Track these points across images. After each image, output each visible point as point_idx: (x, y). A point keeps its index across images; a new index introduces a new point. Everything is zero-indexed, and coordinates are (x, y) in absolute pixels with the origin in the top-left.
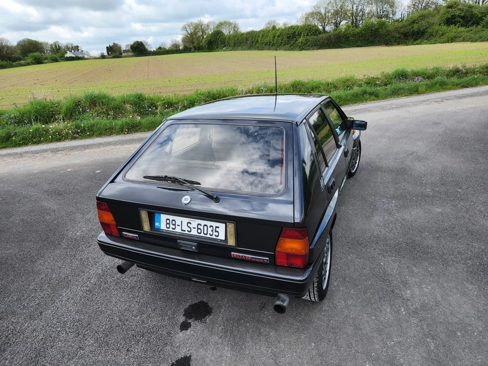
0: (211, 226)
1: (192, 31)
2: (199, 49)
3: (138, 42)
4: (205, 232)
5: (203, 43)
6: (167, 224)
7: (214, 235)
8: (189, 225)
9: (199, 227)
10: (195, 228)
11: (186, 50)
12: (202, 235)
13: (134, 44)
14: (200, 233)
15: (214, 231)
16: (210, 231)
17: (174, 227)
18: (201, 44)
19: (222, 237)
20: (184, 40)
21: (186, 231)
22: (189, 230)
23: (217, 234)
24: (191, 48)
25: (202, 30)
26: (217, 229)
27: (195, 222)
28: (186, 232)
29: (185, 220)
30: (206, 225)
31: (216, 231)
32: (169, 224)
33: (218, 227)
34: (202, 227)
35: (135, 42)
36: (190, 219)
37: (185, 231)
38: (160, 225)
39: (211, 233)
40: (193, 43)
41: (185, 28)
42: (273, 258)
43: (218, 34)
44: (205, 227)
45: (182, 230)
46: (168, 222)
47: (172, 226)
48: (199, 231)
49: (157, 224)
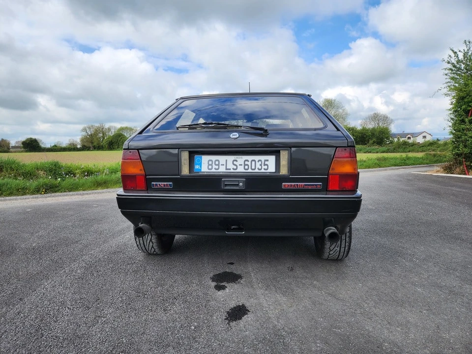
0: (259, 161)
1: (93, 132)
2: (99, 148)
3: (31, 138)
4: (253, 167)
5: (104, 143)
6: (209, 165)
7: (263, 169)
8: (235, 163)
9: (246, 163)
10: (241, 165)
11: (84, 148)
12: (250, 170)
13: (26, 141)
14: (248, 169)
15: (263, 165)
16: (258, 166)
17: (217, 167)
18: (102, 144)
19: (272, 169)
20: (82, 140)
21: (232, 169)
22: (235, 167)
23: (266, 167)
24: (90, 147)
25: (103, 132)
26: (266, 163)
27: (241, 159)
28: (232, 171)
29: (230, 158)
30: (254, 161)
31: (265, 165)
32: (212, 165)
33: (268, 160)
34: (249, 163)
35: (28, 139)
36: (236, 157)
37: (230, 169)
38: (201, 167)
39: (260, 168)
40: (92, 143)
41: (84, 130)
42: (325, 182)
43: (120, 136)
44: (253, 163)
45: (226, 169)
46: (210, 163)
47: (214, 166)
48: (246, 167)
49: (197, 167)
